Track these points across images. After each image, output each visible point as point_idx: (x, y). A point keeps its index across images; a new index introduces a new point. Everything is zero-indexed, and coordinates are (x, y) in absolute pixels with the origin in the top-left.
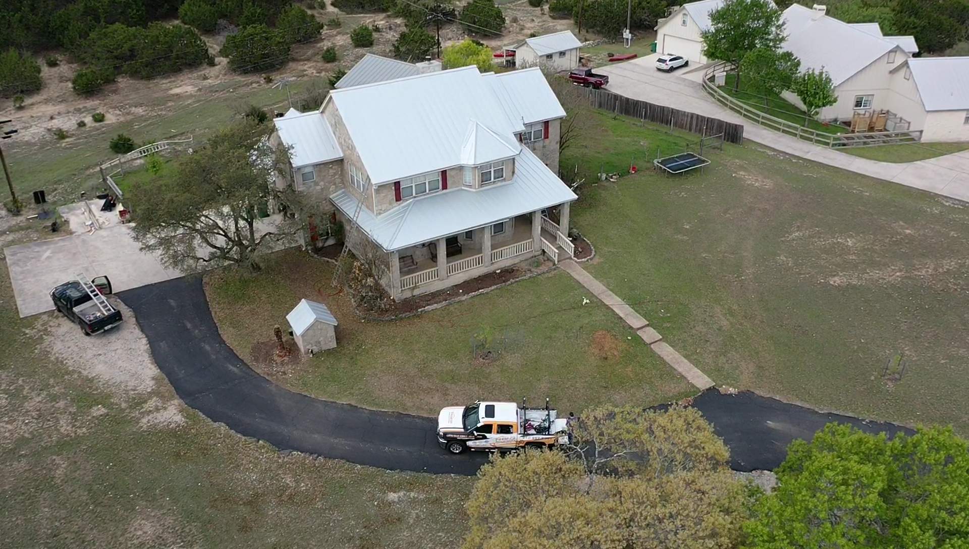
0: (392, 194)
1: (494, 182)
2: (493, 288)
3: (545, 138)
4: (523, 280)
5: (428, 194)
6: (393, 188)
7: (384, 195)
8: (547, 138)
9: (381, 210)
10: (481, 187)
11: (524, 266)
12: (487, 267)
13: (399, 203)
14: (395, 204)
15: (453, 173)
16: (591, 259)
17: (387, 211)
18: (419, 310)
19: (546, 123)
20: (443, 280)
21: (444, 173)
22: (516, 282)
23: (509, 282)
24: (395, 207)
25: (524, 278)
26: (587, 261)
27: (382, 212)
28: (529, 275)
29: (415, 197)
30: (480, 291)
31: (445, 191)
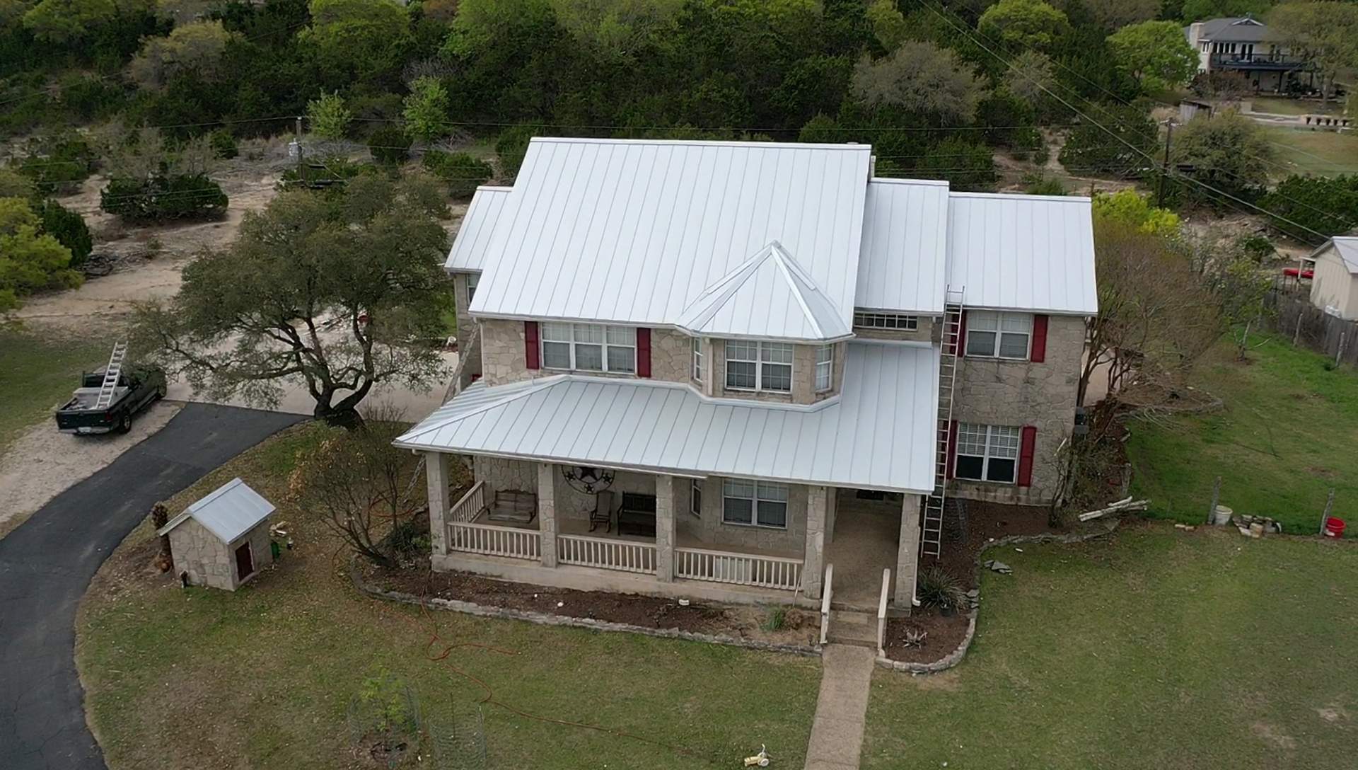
0: (519, 350)
1: (759, 394)
2: (618, 627)
3: (1032, 360)
4: (702, 642)
5: (604, 375)
6: (523, 335)
7: (501, 344)
8: (1042, 361)
9: (495, 375)
10: (724, 396)
11: (752, 616)
12: (659, 580)
13: (534, 372)
14: (526, 373)
15: (667, 343)
16: (922, 672)
17: (508, 382)
18: (437, 600)
19: (1041, 320)
20: (545, 565)
21: (644, 334)
22: (681, 638)
23: (663, 632)
24: (526, 379)
25: (709, 638)
26: (909, 671)
27: (494, 380)
28: (724, 637)
29: (571, 372)
30: (587, 620)
31: (644, 381)
